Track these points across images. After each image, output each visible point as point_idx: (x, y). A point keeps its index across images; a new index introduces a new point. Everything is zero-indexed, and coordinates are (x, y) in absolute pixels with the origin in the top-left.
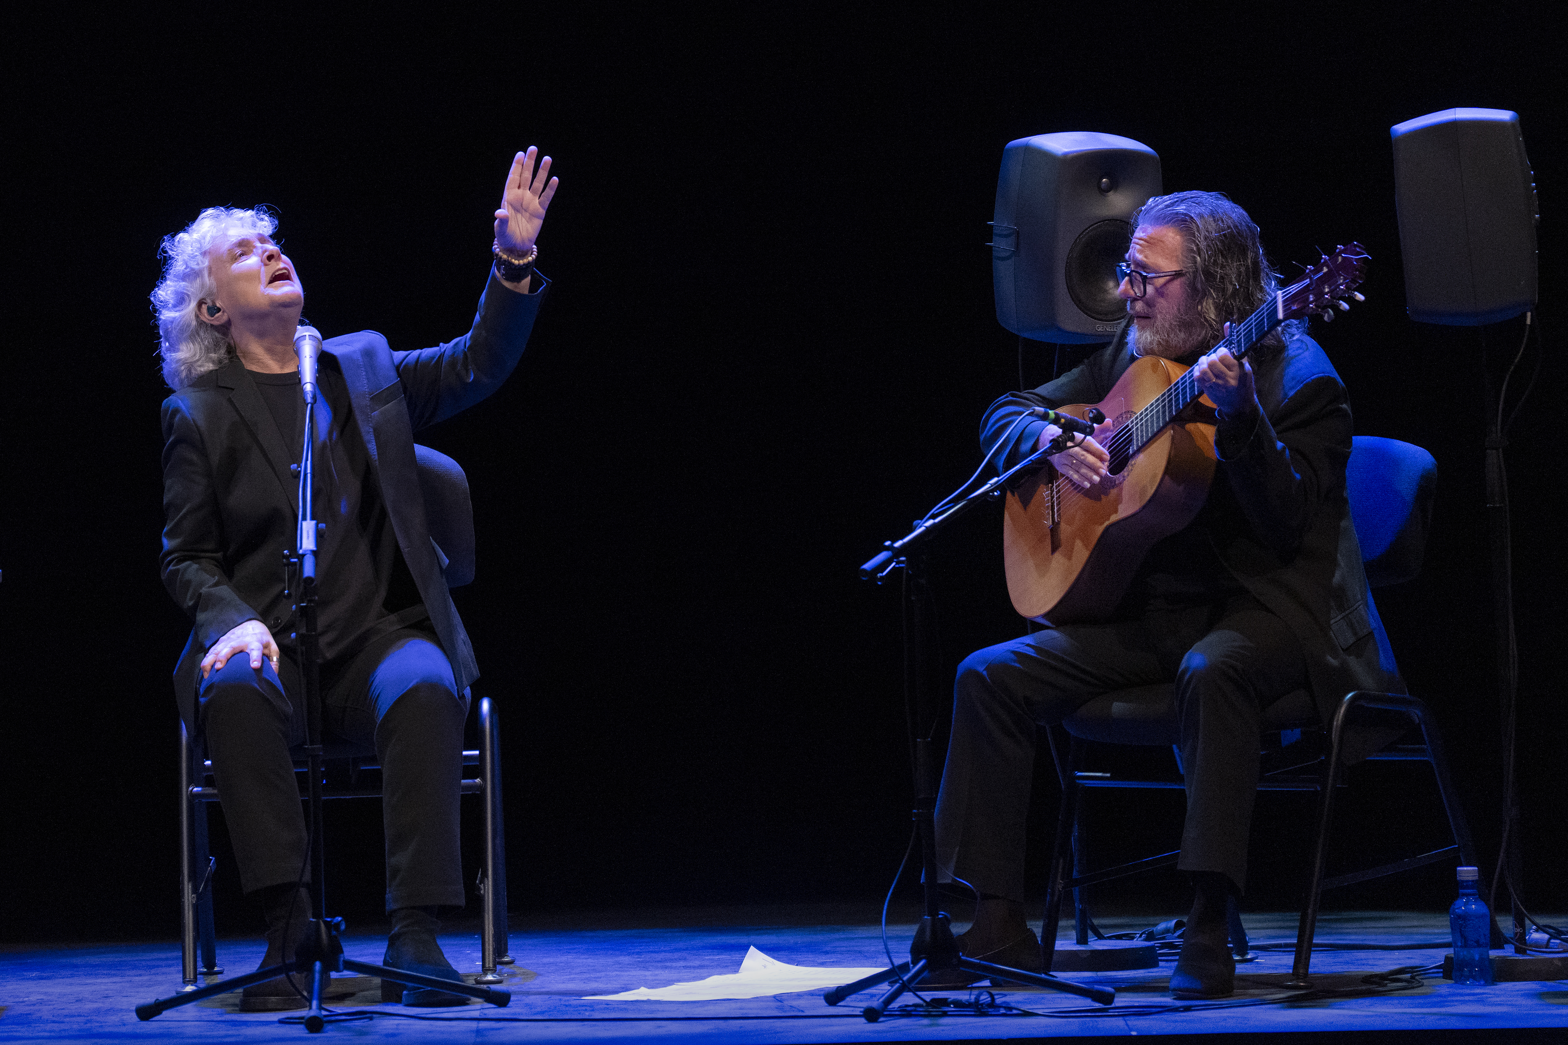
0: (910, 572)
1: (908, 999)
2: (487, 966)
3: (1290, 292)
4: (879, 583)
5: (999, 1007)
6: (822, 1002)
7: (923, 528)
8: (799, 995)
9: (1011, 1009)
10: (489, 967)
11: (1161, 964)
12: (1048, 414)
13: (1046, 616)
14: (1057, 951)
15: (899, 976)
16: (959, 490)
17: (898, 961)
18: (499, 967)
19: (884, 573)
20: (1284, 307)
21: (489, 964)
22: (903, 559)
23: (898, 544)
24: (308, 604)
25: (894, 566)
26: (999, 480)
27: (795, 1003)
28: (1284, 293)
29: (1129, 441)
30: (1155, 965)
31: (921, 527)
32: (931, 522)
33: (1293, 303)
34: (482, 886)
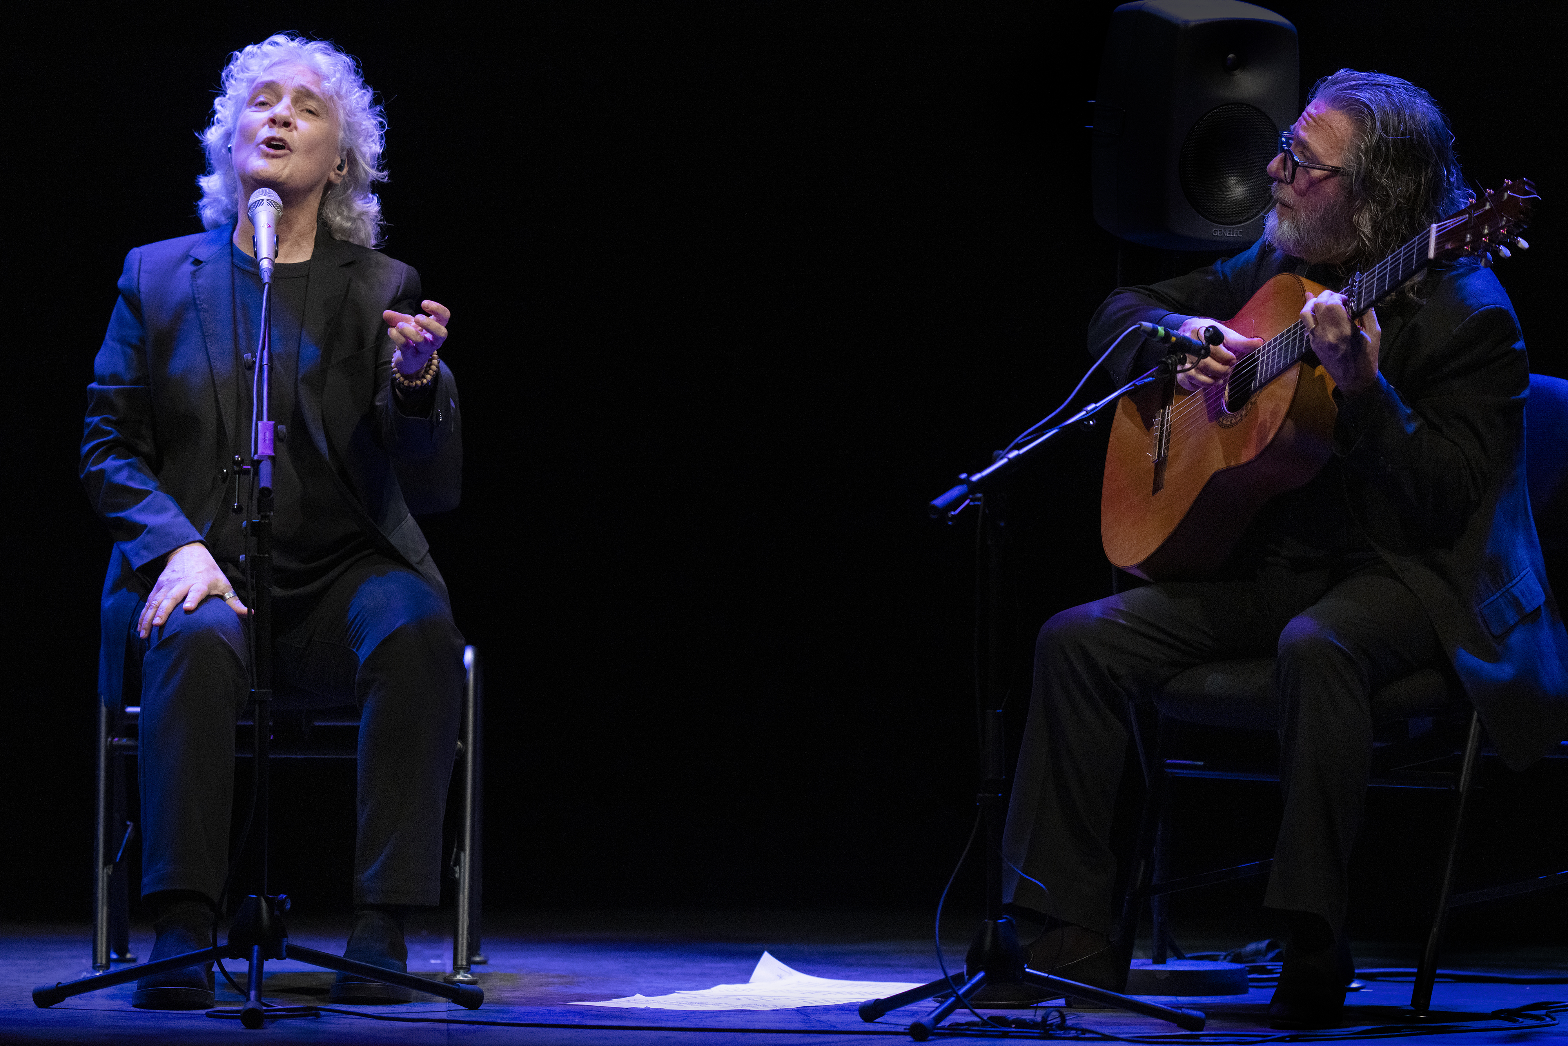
0: (987, 512)
1: (962, 1016)
2: (460, 963)
3: (1446, 228)
4: (950, 523)
5: (1071, 1028)
6: (858, 1018)
7: (1005, 460)
8: (827, 1009)
9: (1085, 1031)
10: (462, 965)
11: (1251, 990)
12: (1157, 331)
13: (1140, 566)
14: (1132, 969)
15: (953, 989)
16: (1050, 417)
17: (951, 972)
18: (473, 967)
19: (957, 511)
20: (1437, 244)
21: (462, 960)
22: (979, 495)
23: (975, 478)
24: (262, 519)
25: (968, 504)
26: (1096, 408)
27: (823, 1018)
28: (1439, 226)
29: (1253, 373)
30: (1245, 991)
31: (1002, 458)
32: (1014, 453)
33: (1448, 241)
34: (457, 869)
